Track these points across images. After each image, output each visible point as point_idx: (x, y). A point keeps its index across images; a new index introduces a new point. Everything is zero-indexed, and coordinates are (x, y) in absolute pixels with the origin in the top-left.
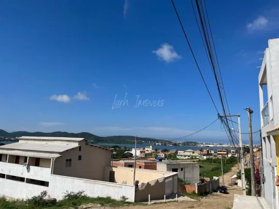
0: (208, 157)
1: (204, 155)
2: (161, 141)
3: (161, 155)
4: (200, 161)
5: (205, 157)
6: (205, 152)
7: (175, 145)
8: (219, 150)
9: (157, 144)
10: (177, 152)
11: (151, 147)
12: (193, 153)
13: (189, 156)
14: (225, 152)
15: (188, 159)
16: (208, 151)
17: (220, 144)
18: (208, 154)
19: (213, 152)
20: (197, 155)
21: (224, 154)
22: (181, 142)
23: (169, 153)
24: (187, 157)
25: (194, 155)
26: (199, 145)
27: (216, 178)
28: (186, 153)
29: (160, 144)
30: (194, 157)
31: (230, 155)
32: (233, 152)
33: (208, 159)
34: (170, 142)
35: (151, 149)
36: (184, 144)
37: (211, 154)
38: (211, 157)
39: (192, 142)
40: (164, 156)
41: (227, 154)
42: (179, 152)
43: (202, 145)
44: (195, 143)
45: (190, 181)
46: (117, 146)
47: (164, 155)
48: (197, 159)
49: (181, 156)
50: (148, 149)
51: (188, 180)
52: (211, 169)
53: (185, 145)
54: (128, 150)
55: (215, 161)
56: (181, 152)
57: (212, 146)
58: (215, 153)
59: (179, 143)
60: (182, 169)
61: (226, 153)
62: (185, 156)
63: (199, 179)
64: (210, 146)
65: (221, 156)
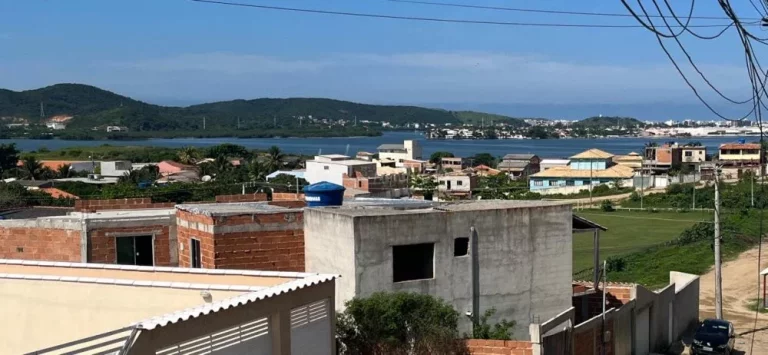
0: (675, 180)
1: (658, 173)
2: (474, 119)
3: (454, 180)
4: (636, 199)
5: (662, 183)
6: (663, 157)
7: (538, 133)
8: (729, 146)
9: (452, 132)
10: (534, 166)
11: (408, 144)
12: (610, 164)
13: (586, 181)
14: (753, 151)
15: (584, 194)
16: (677, 153)
17: (740, 124)
18: (677, 166)
19: (698, 156)
20: (629, 173)
21: (746, 163)
22: (564, 122)
23: (495, 171)
24: (579, 187)
25: (611, 172)
26: (645, 133)
27: (680, 280)
28: (574, 165)
29: (467, 133)
30: (610, 185)
33: (673, 190)
34: (514, 124)
35: (409, 156)
36: (579, 129)
37: (691, 168)
38: (688, 179)
39: (613, 121)
40: (466, 186)
41: (763, 162)
42: (545, 162)
43: (658, 132)
44: (631, 124)
45: (512, 311)
46: (233, 150)
47: (466, 181)
48: (627, 190)
49: (552, 180)
50: (396, 157)
51: (502, 305)
52: (676, 234)
53: (583, 133)
54: (291, 167)
55: (705, 198)
56: (551, 166)
57: (702, 132)
58: (708, 158)
59: (559, 125)
60: (460, 247)
61: (757, 157)
62: (570, 181)
63: (568, 295)
64: (694, 132)
65: (734, 171)
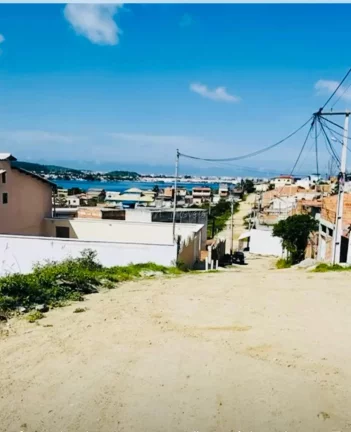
1: (165, 200)
2: (57, 170)
5: (168, 204)
6: (168, 193)
7: (91, 178)
8: (197, 189)
10: (102, 195)
12: (142, 195)
14: (207, 191)
17: (186, 177)
19: (183, 193)
21: (205, 197)
22: (101, 173)
23: (89, 197)
25: (144, 199)
26: (144, 180)
28: (125, 195)
31: (216, 199)
32: (223, 192)
34: (76, 173)
36: (110, 177)
37: (180, 198)
38: (179, 203)
39: (126, 173)
40: (78, 203)
41: (212, 196)
42: (108, 193)
43: (150, 180)
44: (134, 175)
47: (78, 201)
53: (113, 179)
56: (112, 195)
58: (187, 194)
59: (99, 174)
61: (209, 194)
64: (165, 180)
65: (199, 200)
